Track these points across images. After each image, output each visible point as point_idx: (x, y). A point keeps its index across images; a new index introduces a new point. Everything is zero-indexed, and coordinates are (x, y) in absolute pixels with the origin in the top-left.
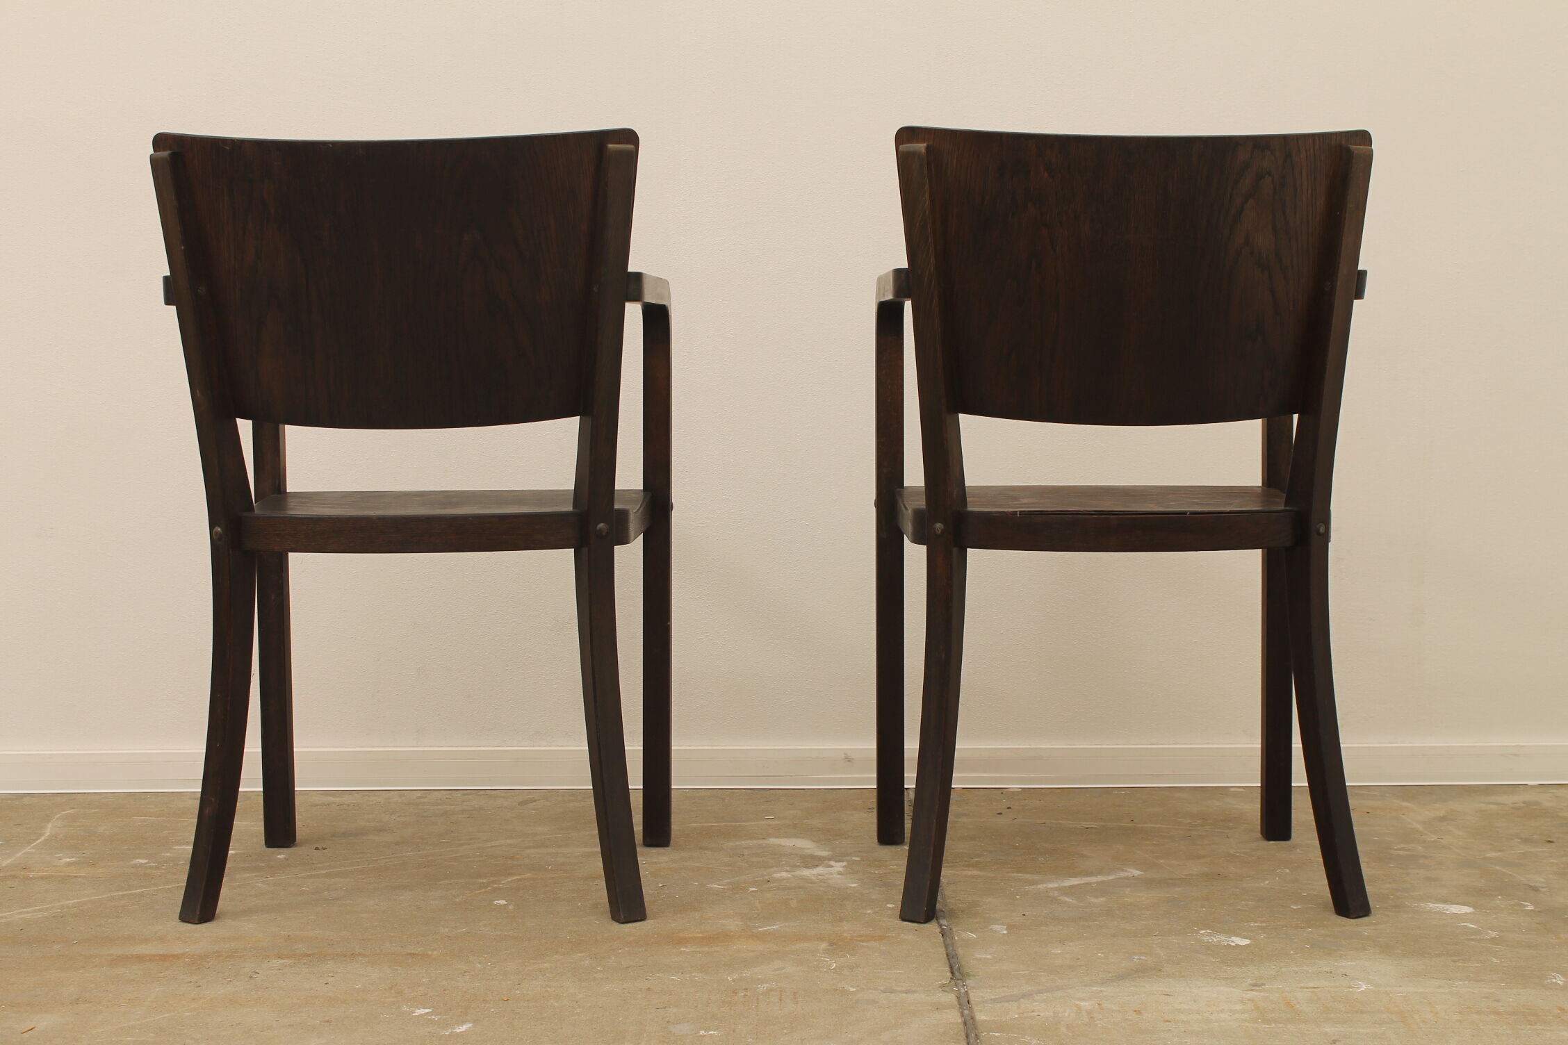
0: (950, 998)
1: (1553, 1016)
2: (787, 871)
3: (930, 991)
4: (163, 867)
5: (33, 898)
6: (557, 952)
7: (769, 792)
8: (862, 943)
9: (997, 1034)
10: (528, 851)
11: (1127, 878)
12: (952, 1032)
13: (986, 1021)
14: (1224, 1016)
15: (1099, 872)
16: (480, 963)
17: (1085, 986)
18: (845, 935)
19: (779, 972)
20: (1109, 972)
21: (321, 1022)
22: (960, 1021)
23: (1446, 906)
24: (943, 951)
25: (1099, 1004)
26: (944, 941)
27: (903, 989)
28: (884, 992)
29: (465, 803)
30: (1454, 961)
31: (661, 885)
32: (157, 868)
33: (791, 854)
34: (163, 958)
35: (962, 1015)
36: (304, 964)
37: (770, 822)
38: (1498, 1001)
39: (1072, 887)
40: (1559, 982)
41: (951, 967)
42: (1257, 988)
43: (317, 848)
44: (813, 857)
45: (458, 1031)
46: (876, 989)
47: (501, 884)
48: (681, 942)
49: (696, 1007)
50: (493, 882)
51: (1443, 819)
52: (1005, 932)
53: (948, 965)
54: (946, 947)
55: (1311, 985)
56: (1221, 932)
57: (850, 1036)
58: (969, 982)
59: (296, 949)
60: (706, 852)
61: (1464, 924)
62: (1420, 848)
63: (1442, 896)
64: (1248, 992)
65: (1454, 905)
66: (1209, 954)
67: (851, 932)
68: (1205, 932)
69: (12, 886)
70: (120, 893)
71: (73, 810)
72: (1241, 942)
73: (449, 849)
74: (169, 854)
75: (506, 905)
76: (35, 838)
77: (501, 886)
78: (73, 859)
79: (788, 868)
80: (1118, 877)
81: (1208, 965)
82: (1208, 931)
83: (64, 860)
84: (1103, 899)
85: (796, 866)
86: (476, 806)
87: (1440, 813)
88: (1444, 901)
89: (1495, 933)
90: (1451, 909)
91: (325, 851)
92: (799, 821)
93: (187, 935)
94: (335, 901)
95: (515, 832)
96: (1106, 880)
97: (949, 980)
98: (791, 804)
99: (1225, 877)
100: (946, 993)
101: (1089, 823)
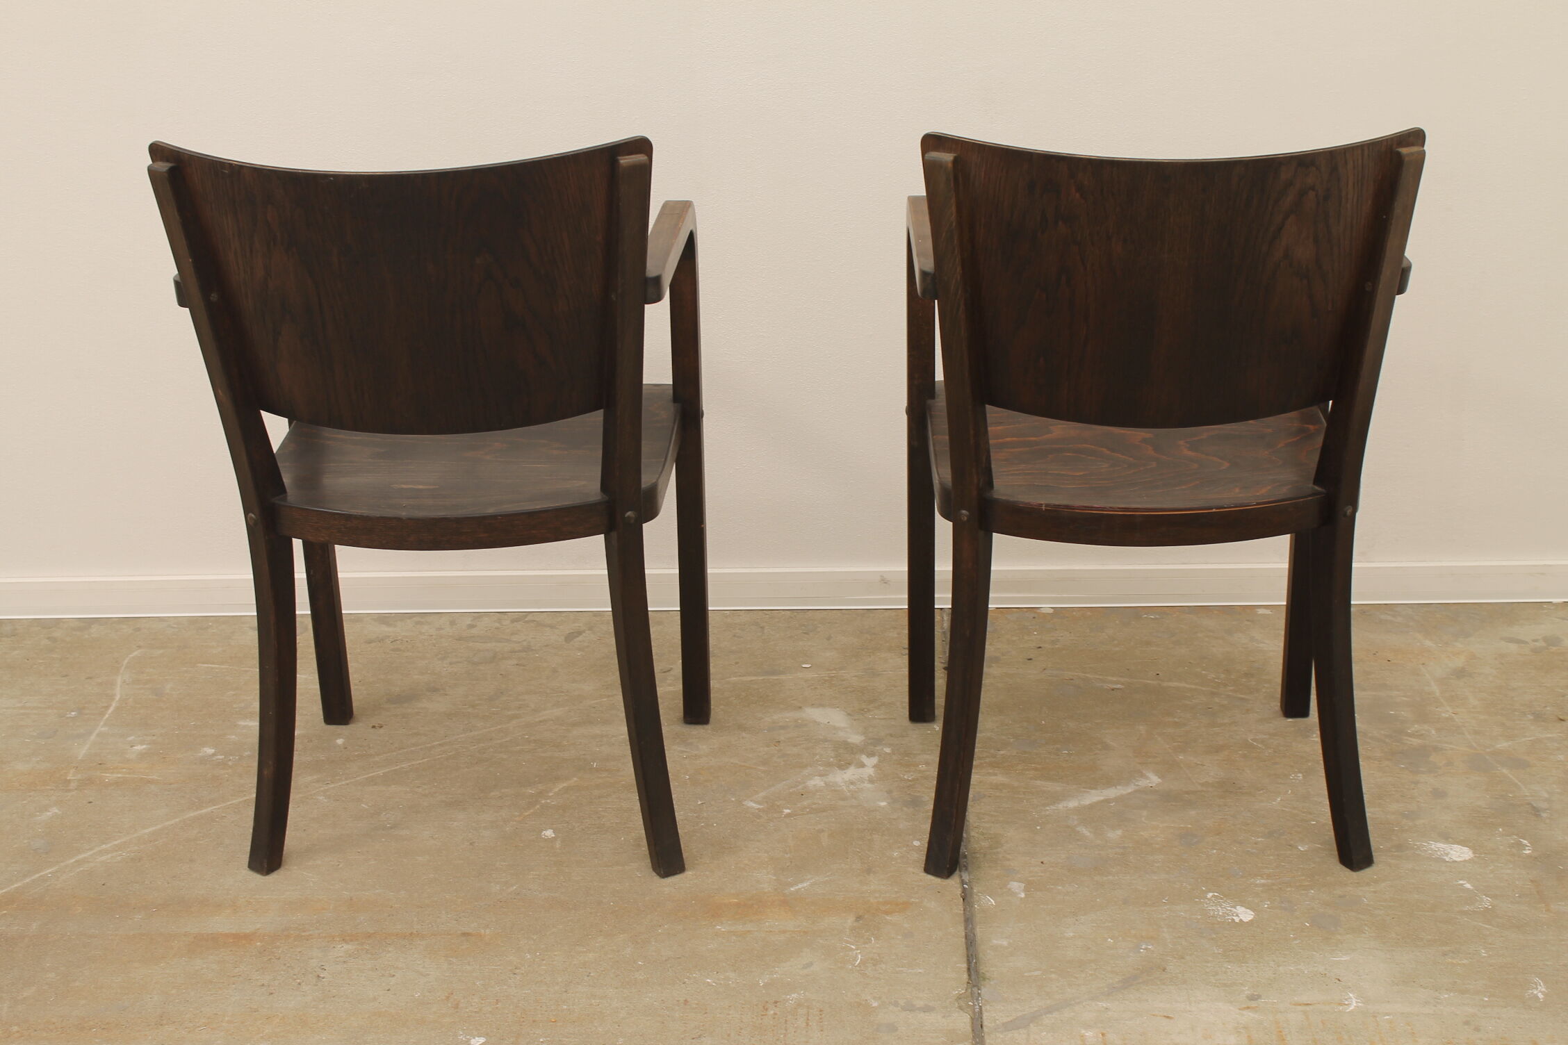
0: (964, 1020)
2: (820, 774)
3: (947, 1007)
4: (230, 763)
5: (111, 822)
6: (601, 931)
8: (886, 917)
10: (574, 732)
11: (1145, 790)
15: (1119, 778)
16: (529, 951)
17: (1092, 999)
18: (872, 899)
20: (1116, 974)
23: (1447, 847)
25: (1103, 1035)
26: (964, 910)
27: (922, 1003)
28: (904, 1009)
29: (515, 638)
30: (1445, 954)
31: (699, 803)
32: (224, 765)
33: (825, 740)
34: (240, 939)
36: (367, 951)
37: (807, 674)
38: (1477, 1029)
39: (1092, 807)
40: (1540, 996)
41: (969, 962)
42: (1253, 1004)
43: (374, 727)
44: (846, 746)
46: (896, 1004)
47: (549, 797)
48: (717, 912)
50: (541, 794)
51: (1460, 673)
52: (1023, 895)
53: (965, 959)
54: (966, 923)
55: (1305, 999)
56: (1225, 895)
58: (984, 990)
59: (358, 924)
60: (744, 734)
61: (1461, 882)
62: (1433, 732)
63: (1446, 827)
64: (1245, 1012)
65: (1456, 846)
66: (1212, 939)
67: (877, 895)
68: (1212, 896)
69: (91, 800)
70: (192, 814)
71: (139, 651)
72: (1245, 915)
73: (499, 727)
74: (234, 737)
75: (554, 839)
76: (106, 705)
77: (548, 801)
78: (144, 746)
79: (821, 768)
80: (1137, 788)
81: (1210, 959)
82: (1216, 894)
83: (135, 748)
84: (1119, 832)
85: (829, 765)
86: (525, 643)
87: (1459, 662)
88: (1446, 837)
89: (1489, 899)
90: (1452, 852)
91: (382, 731)
92: (834, 672)
93: (257, 896)
94: (393, 830)
95: (562, 692)
96: (1124, 792)
97: (966, 986)
98: (829, 638)
99: (1240, 788)
100: (961, 1012)
101: (1114, 679)
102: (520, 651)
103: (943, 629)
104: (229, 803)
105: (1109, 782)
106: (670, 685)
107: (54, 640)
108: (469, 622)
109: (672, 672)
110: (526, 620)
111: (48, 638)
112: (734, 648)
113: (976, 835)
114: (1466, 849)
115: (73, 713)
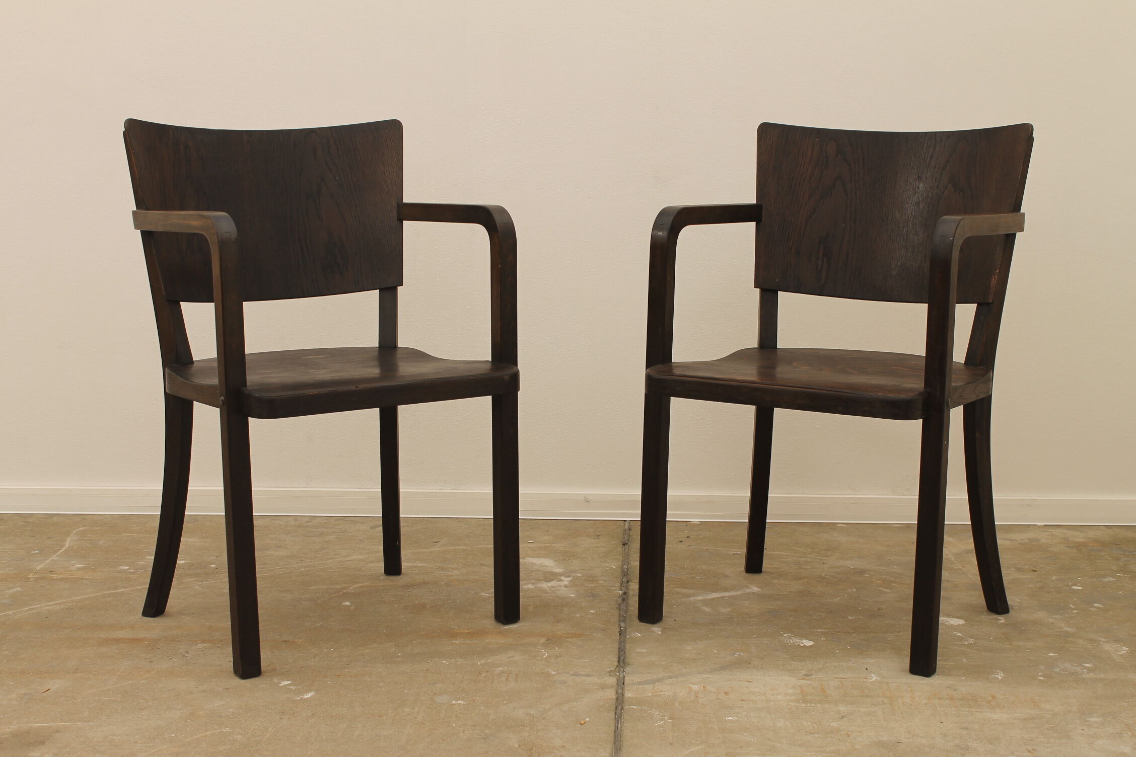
0: (612, 680)
1: (986, 702)
2: (533, 584)
3: (601, 675)
4: (138, 573)
5: (55, 594)
6: (375, 642)
7: (534, 521)
8: (567, 639)
9: (635, 707)
10: (371, 565)
11: (749, 594)
12: (607, 705)
13: (630, 697)
14: (780, 697)
15: (733, 588)
16: (326, 649)
17: (699, 674)
18: (558, 633)
19: (510, 660)
20: (717, 664)
21: (223, 689)
22: (614, 697)
23: (948, 619)
24: (617, 646)
25: (704, 687)
26: (620, 639)
27: (585, 673)
28: (572, 675)
29: (337, 527)
32: (134, 573)
33: (538, 570)
34: (133, 641)
35: (617, 693)
36: (218, 647)
37: (530, 545)
38: (955, 690)
39: (712, 600)
40: (999, 677)
41: (619, 658)
42: (807, 678)
44: (552, 573)
45: (306, 697)
46: (568, 673)
47: (350, 590)
48: (454, 635)
49: (454, 683)
50: (344, 588)
52: (660, 633)
53: (617, 657)
54: (620, 643)
55: (842, 676)
56: (796, 636)
57: (544, 706)
58: (628, 669)
59: (214, 636)
60: (484, 567)
61: (955, 633)
63: (948, 611)
64: (801, 681)
65: (954, 619)
66: (784, 652)
67: (562, 631)
68: (787, 636)
69: (43, 585)
70: (110, 592)
71: (84, 528)
72: (808, 643)
73: (320, 562)
74: (142, 563)
75: (350, 606)
76: (59, 549)
78: (82, 565)
79: (534, 581)
80: (744, 592)
81: (781, 659)
82: (790, 635)
83: (76, 566)
84: (729, 609)
85: (539, 580)
86: (343, 529)
88: (948, 615)
89: (972, 640)
90: (951, 621)
92: (549, 544)
95: (365, 549)
96: (735, 594)
97: (615, 667)
98: (547, 531)
99: (813, 594)
100: (611, 677)
101: (737, 550)
102: (339, 532)
103: (625, 529)
105: (725, 589)
106: (438, 548)
107: (29, 522)
109: (440, 543)
112: (483, 534)
114: (961, 620)
115: (36, 552)
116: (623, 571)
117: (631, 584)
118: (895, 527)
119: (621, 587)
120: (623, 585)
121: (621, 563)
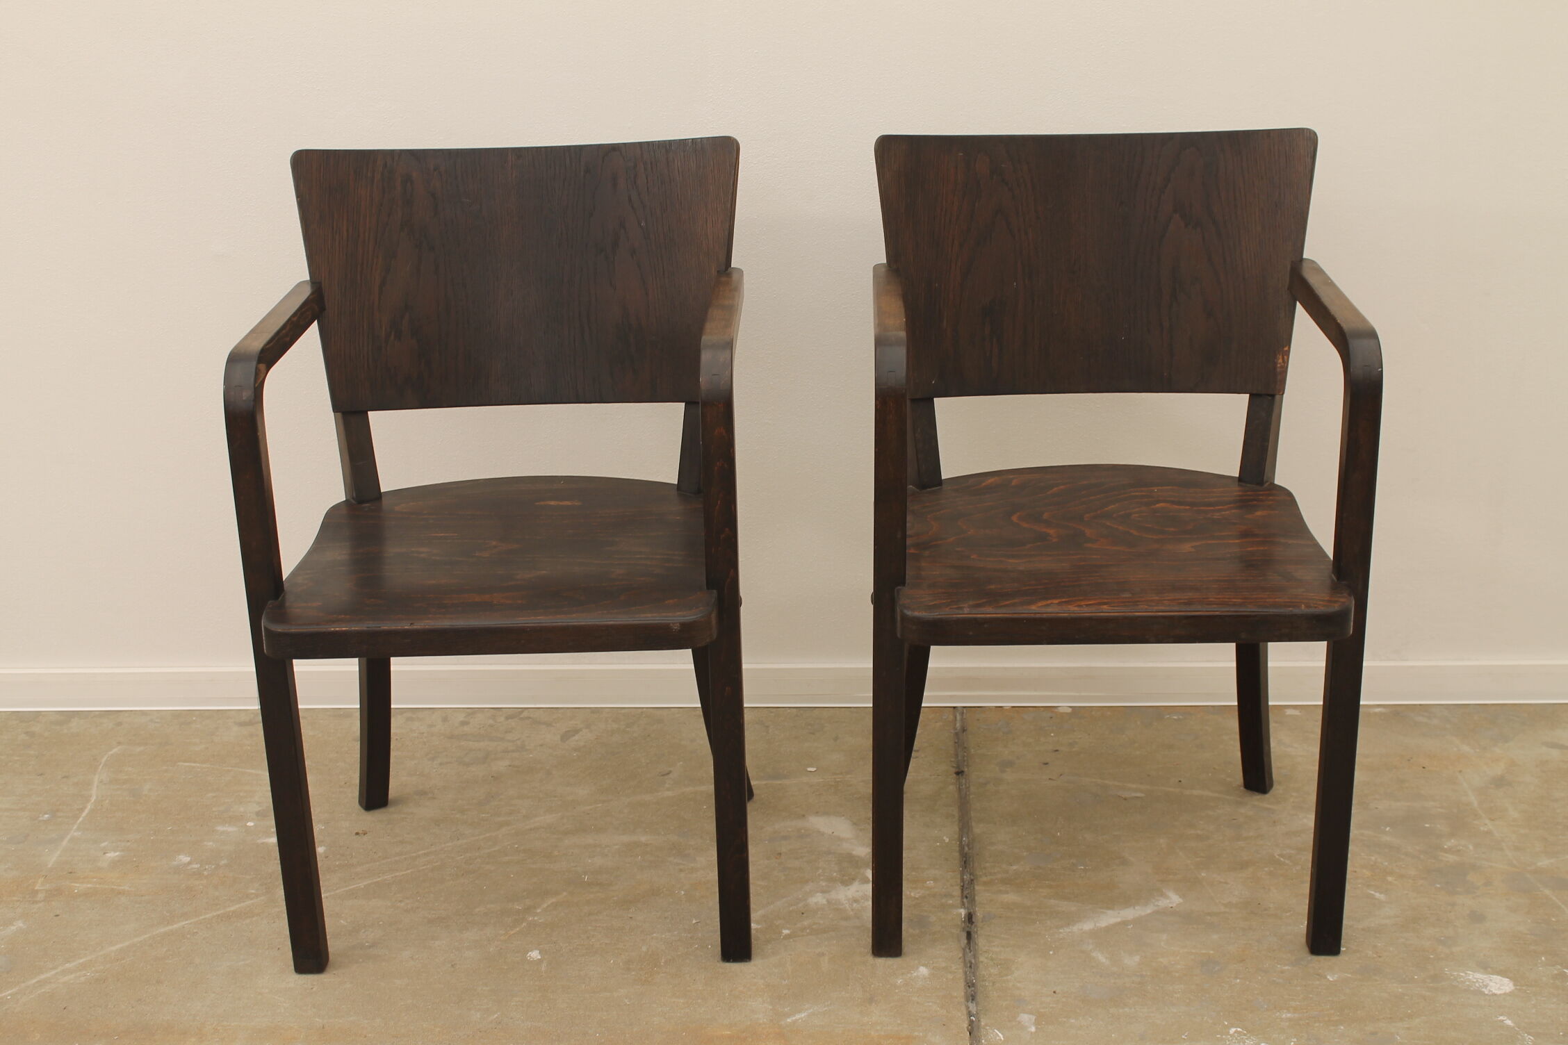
2: (822, 891)
4: (206, 873)
5: (78, 938)
10: (566, 841)
11: (1165, 911)
15: (1136, 896)
23: (1486, 978)
29: (508, 737)
31: (694, 922)
32: (199, 875)
33: (829, 853)
37: (812, 779)
39: (1108, 929)
43: (357, 834)
44: (850, 859)
47: (536, 914)
50: (529, 910)
52: (1033, 1029)
61: (1501, 1018)
62: (1471, 847)
63: (1485, 955)
65: (1495, 976)
67: (878, 1028)
68: (1235, 1032)
69: (58, 913)
70: (162, 930)
71: (119, 747)
73: (488, 835)
74: (211, 843)
75: (540, 961)
76: (81, 807)
77: (536, 918)
78: (117, 854)
79: (824, 884)
80: (1156, 908)
82: (1239, 1029)
83: (108, 855)
84: (1137, 958)
85: (831, 880)
86: (519, 743)
87: (1498, 769)
88: (1485, 967)
89: (1532, 1038)
90: (1491, 984)
91: (365, 838)
92: (841, 776)
93: (225, 1023)
94: (371, 950)
95: (555, 797)
96: (1143, 914)
98: (836, 739)
99: (1266, 910)
101: (1134, 786)
102: (513, 751)
103: (956, 729)
104: (201, 918)
105: (1127, 900)
106: (668, 790)
107: (32, 735)
108: (462, 719)
109: (671, 776)
110: (522, 716)
111: (27, 733)
113: (986, 961)
114: (1506, 980)
115: (46, 816)
116: (962, 847)
117: (977, 888)
118: (1376, 714)
119: (962, 897)
120: (965, 893)
121: (956, 829)
